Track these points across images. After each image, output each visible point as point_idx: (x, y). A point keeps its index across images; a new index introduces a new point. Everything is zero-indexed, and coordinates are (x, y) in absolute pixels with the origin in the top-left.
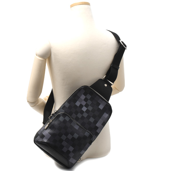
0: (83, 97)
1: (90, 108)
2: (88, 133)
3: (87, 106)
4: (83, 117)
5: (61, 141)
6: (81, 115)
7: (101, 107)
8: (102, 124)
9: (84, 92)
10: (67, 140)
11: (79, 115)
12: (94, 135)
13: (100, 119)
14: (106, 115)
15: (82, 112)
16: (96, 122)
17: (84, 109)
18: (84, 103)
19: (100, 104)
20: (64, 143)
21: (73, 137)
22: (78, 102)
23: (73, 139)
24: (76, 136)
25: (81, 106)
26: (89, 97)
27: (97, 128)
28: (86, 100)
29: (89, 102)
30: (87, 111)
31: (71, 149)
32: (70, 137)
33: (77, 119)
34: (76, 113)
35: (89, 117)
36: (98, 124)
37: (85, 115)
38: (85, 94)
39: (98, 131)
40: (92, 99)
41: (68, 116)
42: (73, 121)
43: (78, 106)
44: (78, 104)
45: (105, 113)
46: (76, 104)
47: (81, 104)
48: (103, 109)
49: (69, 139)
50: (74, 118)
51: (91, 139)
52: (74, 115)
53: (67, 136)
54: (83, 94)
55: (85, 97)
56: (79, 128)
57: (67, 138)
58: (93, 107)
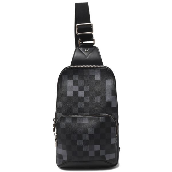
0: (70, 83)
1: (87, 88)
2: (102, 117)
3: (81, 89)
4: (86, 104)
5: (80, 148)
6: (83, 103)
7: (98, 77)
8: (112, 95)
9: (67, 77)
10: (86, 143)
11: (81, 105)
12: (112, 113)
13: (106, 91)
14: (109, 83)
15: (81, 99)
16: (103, 98)
17: (81, 94)
18: (76, 88)
19: (94, 76)
20: (85, 148)
21: (89, 135)
22: (68, 92)
23: (91, 136)
24: (91, 131)
25: (75, 93)
26: (76, 77)
27: (109, 103)
28: (75, 83)
29: (81, 83)
30: (86, 94)
31: (97, 148)
32: (85, 137)
33: (81, 111)
34: (76, 105)
35: (92, 99)
36: (108, 98)
37: (87, 100)
38: (70, 78)
39: (113, 106)
40: (81, 78)
41: (67, 117)
42: (77, 117)
43: (72, 96)
44: (70, 94)
45: (106, 80)
46: (68, 96)
47: (74, 92)
48: (101, 78)
49: (87, 140)
50: (77, 112)
51: (112, 121)
52: (75, 110)
53: (82, 139)
54: (68, 80)
55: (72, 81)
56: (89, 119)
57: (84, 141)
58: (89, 85)
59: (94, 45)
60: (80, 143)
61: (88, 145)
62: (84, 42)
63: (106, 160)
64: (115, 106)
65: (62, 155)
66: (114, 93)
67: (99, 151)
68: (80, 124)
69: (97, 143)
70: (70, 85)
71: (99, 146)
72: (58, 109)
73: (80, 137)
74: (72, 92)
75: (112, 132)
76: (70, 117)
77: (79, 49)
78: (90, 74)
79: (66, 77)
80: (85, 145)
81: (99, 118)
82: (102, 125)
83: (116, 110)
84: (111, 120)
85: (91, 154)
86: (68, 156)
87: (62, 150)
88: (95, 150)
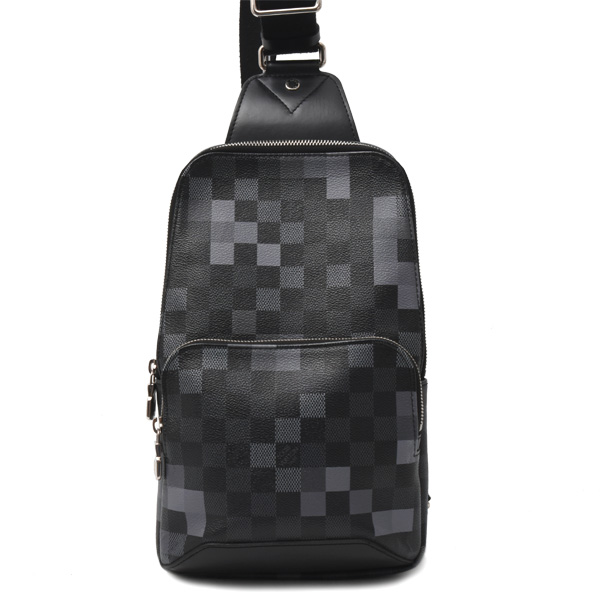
0: (221, 211)
1: (293, 233)
2: (358, 346)
3: (268, 234)
4: (290, 297)
5: (265, 478)
6: (276, 293)
7: (339, 188)
8: (400, 260)
9: (210, 188)
10: (289, 455)
11: (268, 300)
12: (402, 335)
13: (375, 242)
14: (385, 209)
15: (270, 276)
16: (364, 270)
17: (269, 255)
18: (248, 232)
19: (322, 182)
20: (287, 480)
21: (304, 421)
22: (214, 246)
23: (312, 429)
24: (313, 405)
25: (245, 253)
26: (247, 189)
27: (389, 294)
28: (244, 212)
29: (268, 210)
30: (290, 255)
31: (338, 478)
32: (288, 431)
33: (269, 325)
34: (246, 298)
35: (315, 276)
36: (384, 272)
37: (294, 278)
38: (222, 191)
39: (405, 303)
40: (269, 189)
41: (210, 346)
42: (251, 348)
43: (230, 261)
44: (222, 254)
45: (375, 200)
46: (214, 261)
47: (237, 246)
48: (352, 190)
49: (292, 445)
50: (252, 330)
51: (400, 364)
52: (243, 319)
53: (272, 441)
54: (215, 197)
55: (231, 203)
56: (302, 355)
57: (280, 447)
58: (300, 219)
59: (322, 69)
60: (262, 455)
61: (297, 465)
62: (280, 57)
63: (377, 534)
64: (414, 306)
65: (183, 514)
66: (408, 250)
67: (346, 494)
68: (263, 377)
69: (337, 458)
70: (223, 219)
71: (347, 470)
72: (171, 318)
73: (263, 431)
74: (230, 248)
75: (400, 412)
76: (219, 347)
77: (261, 84)
78: (307, 175)
79: (207, 186)
80: (286, 466)
81: (346, 352)
82: (357, 378)
83: (415, 320)
84: (398, 357)
85: (313, 505)
86: (210, 518)
87: (183, 490)
88: (328, 489)
